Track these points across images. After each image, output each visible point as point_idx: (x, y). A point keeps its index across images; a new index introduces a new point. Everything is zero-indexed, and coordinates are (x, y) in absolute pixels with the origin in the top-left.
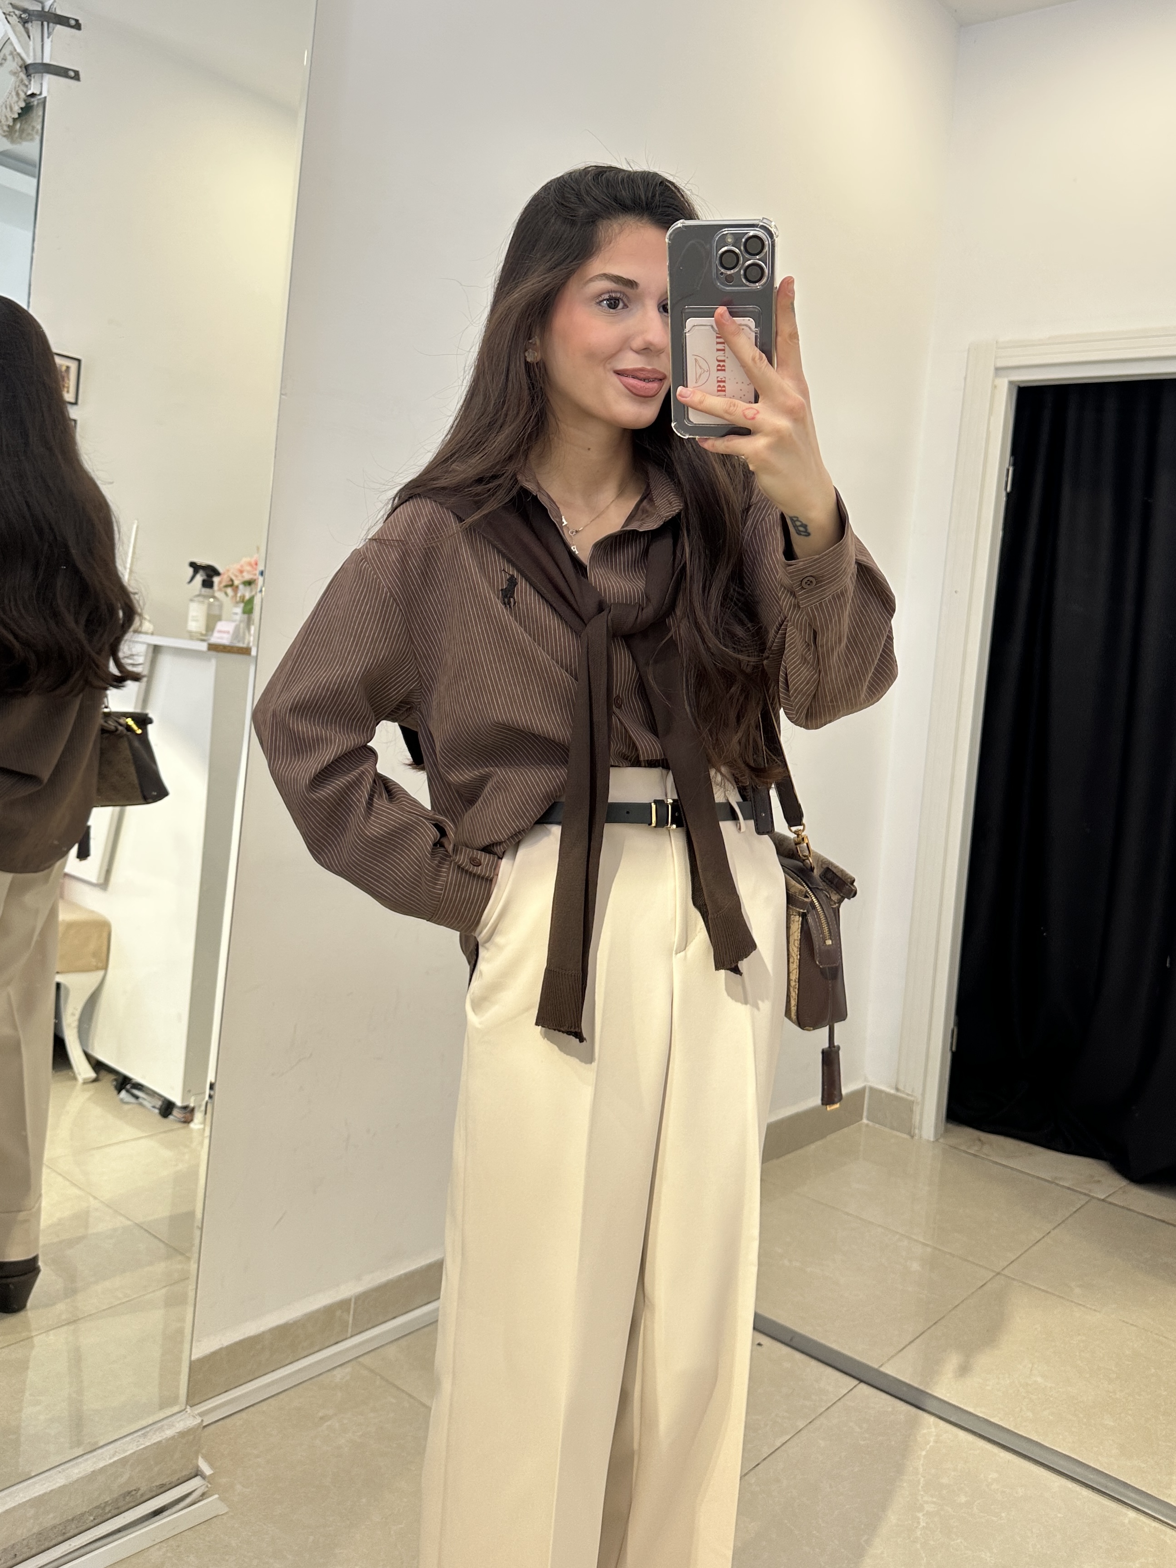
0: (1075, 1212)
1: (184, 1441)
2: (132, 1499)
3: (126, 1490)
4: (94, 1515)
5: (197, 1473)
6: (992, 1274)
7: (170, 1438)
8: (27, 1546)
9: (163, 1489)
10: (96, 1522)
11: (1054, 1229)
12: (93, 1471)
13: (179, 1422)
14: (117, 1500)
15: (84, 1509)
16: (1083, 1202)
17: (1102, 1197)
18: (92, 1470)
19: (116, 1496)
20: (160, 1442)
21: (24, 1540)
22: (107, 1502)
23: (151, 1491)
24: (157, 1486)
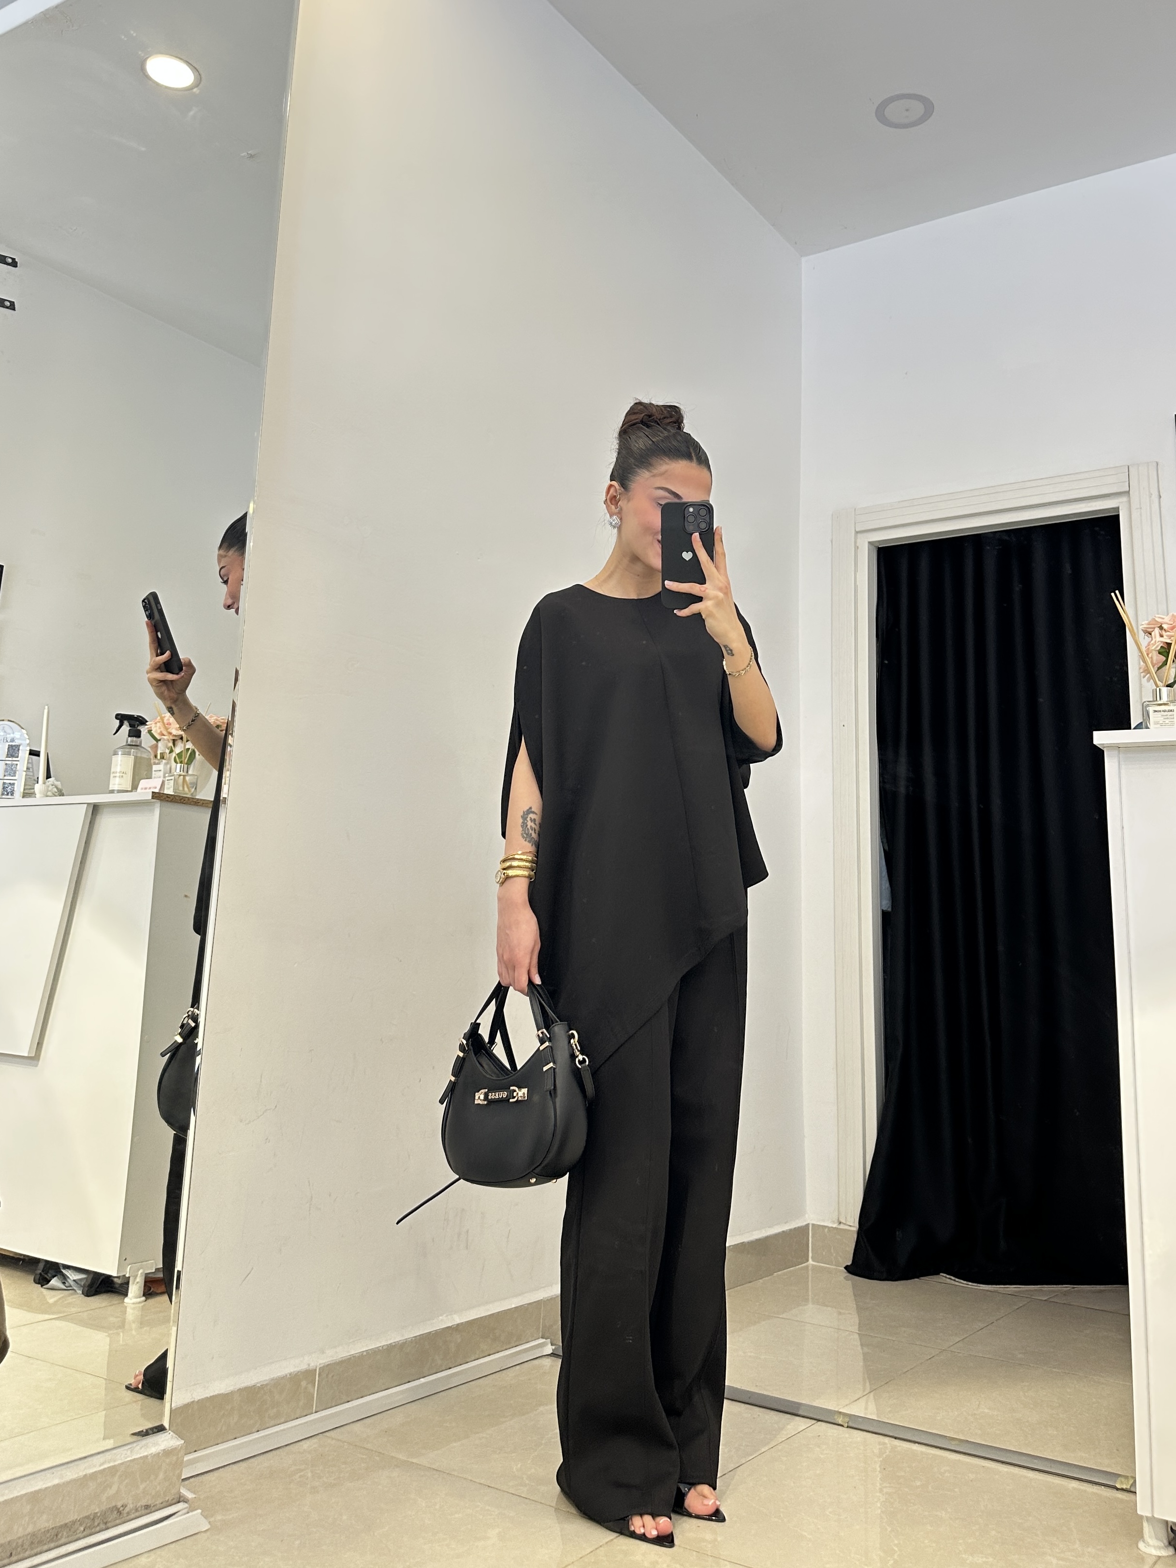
0: (1017, 1309)
2: (119, 1514)
4: (84, 1525)
5: (183, 1499)
6: (939, 1351)
7: (155, 1455)
8: (22, 1546)
9: (147, 1511)
10: (85, 1533)
11: (997, 1320)
12: (86, 1475)
14: (105, 1514)
15: (76, 1517)
16: (1025, 1303)
17: (1044, 1299)
18: (84, 1474)
19: (104, 1508)
21: (19, 1538)
23: (136, 1510)
24: (142, 1506)
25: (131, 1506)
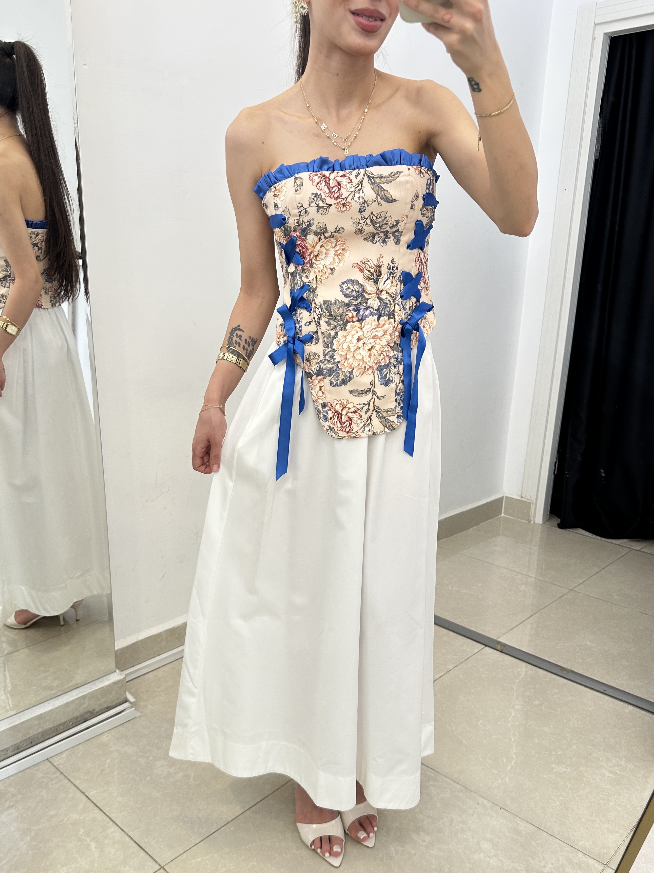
0: (621, 557)
1: (117, 686)
2: (91, 714)
3: (87, 710)
4: (72, 722)
5: (126, 701)
6: (568, 590)
7: (108, 686)
8: (37, 738)
9: (108, 710)
10: (73, 725)
11: (607, 566)
13: (113, 677)
14: (83, 715)
15: (66, 720)
16: (627, 552)
17: (638, 549)
18: (67, 701)
19: (83, 712)
20: (103, 687)
21: (34, 735)
22: (78, 716)
23: (102, 710)
24: (104, 708)
25: (98, 709)
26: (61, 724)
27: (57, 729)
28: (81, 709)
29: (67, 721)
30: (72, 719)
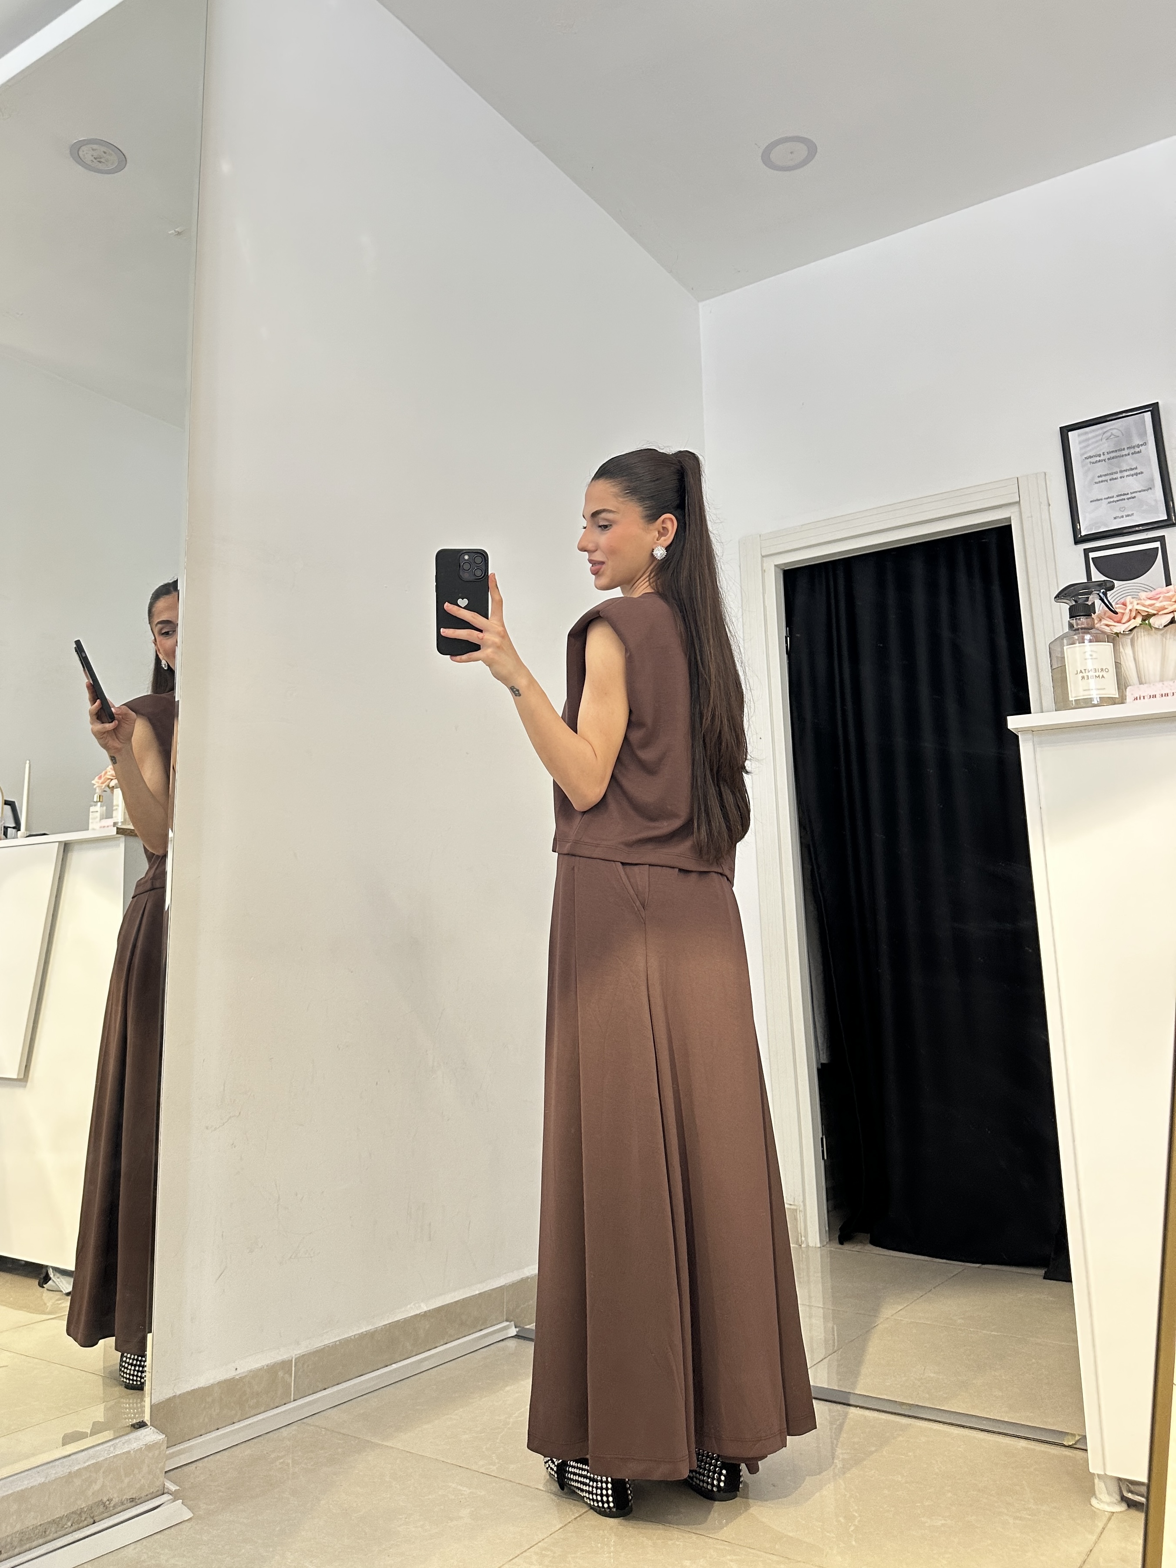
1: (150, 1455)
2: (106, 1508)
3: (100, 1500)
4: (73, 1520)
5: (164, 1491)
7: (137, 1450)
8: (10, 1543)
9: (133, 1504)
10: (72, 1528)
12: (70, 1473)
13: (145, 1436)
14: (92, 1507)
15: (62, 1513)
19: (91, 1503)
21: (8, 1536)
22: (83, 1508)
23: (123, 1504)
24: (127, 1500)
25: (117, 1499)
26: (54, 1520)
27: (45, 1532)
28: (90, 1493)
29: (64, 1515)
30: (72, 1513)
